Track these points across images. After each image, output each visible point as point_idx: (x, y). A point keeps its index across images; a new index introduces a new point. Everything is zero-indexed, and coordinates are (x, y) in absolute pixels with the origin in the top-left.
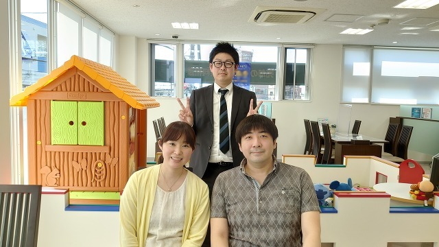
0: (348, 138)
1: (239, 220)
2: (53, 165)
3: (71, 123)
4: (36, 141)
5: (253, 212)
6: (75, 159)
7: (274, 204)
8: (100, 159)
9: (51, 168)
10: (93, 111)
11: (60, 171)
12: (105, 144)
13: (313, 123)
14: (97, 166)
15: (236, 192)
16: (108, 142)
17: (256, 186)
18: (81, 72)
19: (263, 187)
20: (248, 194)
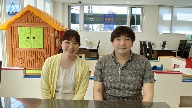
0: (160, 49)
1: (109, 85)
2: (20, 57)
3: (28, 38)
4: (12, 46)
5: (117, 82)
6: (30, 55)
7: (129, 78)
8: (42, 55)
9: (19, 59)
10: (38, 32)
11: (23, 60)
12: (44, 48)
13: (144, 42)
14: (40, 58)
15: (108, 70)
16: (45, 47)
17: (119, 67)
18: (32, 13)
19: (124, 68)
20: (115, 71)
